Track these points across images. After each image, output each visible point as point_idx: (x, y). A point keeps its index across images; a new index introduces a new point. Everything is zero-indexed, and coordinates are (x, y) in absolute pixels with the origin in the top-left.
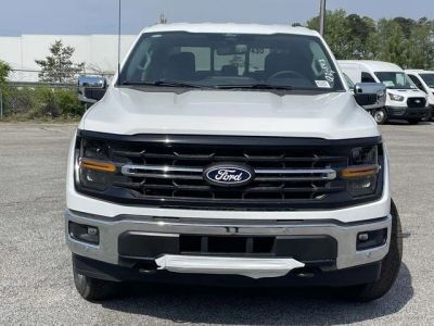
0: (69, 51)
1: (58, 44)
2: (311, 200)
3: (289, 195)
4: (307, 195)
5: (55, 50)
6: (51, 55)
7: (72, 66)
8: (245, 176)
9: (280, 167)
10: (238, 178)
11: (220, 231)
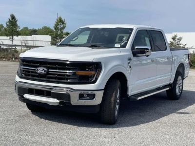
0: (180, 39)
1: (176, 36)
2: (65, 81)
3: (59, 79)
4: (64, 79)
5: (174, 38)
6: (172, 40)
7: (181, 46)
8: (45, 71)
9: (56, 69)
10: (43, 72)
11: (38, 88)
